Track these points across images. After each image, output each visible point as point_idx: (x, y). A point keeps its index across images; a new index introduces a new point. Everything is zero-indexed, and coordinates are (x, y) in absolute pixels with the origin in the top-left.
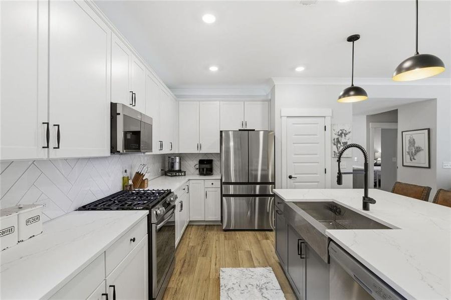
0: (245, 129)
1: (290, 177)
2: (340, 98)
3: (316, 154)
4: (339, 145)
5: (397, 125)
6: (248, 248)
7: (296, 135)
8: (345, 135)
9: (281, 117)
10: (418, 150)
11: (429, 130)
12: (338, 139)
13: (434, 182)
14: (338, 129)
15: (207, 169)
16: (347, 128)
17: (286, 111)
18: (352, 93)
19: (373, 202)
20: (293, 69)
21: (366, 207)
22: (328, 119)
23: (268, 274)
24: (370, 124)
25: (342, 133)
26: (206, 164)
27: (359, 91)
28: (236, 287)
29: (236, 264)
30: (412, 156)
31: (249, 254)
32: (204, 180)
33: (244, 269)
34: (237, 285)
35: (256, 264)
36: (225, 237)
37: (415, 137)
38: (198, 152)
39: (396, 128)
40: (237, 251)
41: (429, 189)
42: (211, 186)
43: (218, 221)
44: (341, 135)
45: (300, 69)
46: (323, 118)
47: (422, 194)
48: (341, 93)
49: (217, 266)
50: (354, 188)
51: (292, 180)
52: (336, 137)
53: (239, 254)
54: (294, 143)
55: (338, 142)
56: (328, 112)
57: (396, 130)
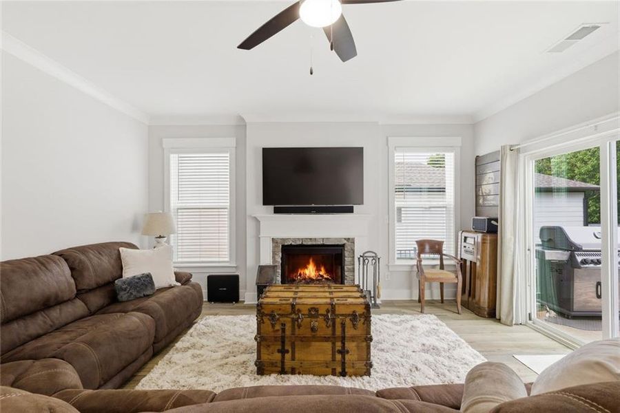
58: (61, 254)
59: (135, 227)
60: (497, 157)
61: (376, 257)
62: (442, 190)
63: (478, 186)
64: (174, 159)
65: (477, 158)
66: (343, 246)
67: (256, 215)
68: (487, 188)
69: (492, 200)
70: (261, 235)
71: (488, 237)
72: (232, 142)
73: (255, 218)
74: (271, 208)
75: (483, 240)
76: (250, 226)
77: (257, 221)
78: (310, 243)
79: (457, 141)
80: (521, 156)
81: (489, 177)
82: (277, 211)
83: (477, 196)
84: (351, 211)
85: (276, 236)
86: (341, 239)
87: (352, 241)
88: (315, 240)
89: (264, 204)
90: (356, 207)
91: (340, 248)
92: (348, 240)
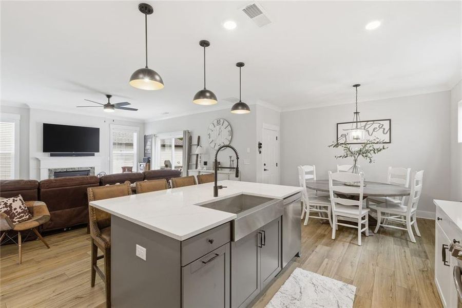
21: (216, 194)
60: (151, 137)
62: (131, 145)
63: (145, 146)
65: (145, 136)
66: (89, 171)
67: (38, 157)
68: (148, 147)
69: (149, 151)
70: (42, 167)
71: (148, 164)
73: (37, 159)
74: (48, 154)
75: (146, 166)
77: (38, 160)
78: (71, 170)
79: (138, 129)
80: (157, 138)
81: (149, 143)
82: (52, 155)
83: (145, 150)
84: (93, 155)
85: (51, 168)
86: (87, 168)
87: (94, 168)
88: (74, 168)
89: (44, 152)
90: (96, 153)
91: (87, 172)
92: (91, 168)
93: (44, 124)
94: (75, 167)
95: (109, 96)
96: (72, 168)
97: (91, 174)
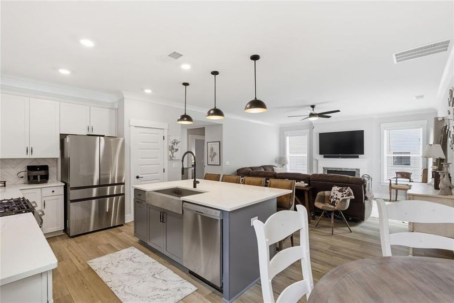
0: (91, 134)
1: (138, 177)
2: (178, 120)
3: (157, 158)
4: (173, 151)
5: (204, 138)
6: (106, 242)
7: (142, 142)
8: (177, 143)
9: (130, 126)
10: (215, 154)
11: (219, 142)
12: (172, 146)
13: (222, 171)
14: (172, 139)
15: (42, 177)
16: (178, 139)
17: (134, 122)
18: (185, 119)
19: (198, 182)
20: (142, 89)
21: (195, 186)
22: (166, 131)
23: (133, 250)
24: (190, 135)
25: (175, 142)
26: (40, 170)
27: (189, 119)
28: (109, 266)
29: (100, 254)
30: (212, 158)
31: (109, 245)
32: (41, 188)
33: (111, 255)
34: (110, 264)
35: (118, 249)
36: (76, 242)
37: (213, 146)
38: (28, 157)
39: (203, 139)
40: (96, 247)
41: (220, 175)
42: (51, 194)
43: (61, 231)
44: (174, 144)
45: (148, 91)
46: (162, 131)
47: (216, 178)
48: (179, 118)
49: (82, 262)
50: (182, 179)
51: (139, 180)
52: (171, 145)
53: (100, 248)
54: (140, 149)
55: (173, 148)
56: (165, 126)
57: (204, 141)
58: (262, 166)
59: (276, 161)
61: (369, 177)
64: (288, 138)
66: (355, 172)
67: (317, 159)
70: (319, 166)
72: (308, 131)
74: (323, 156)
76: (314, 162)
77: (317, 161)
78: (339, 170)
82: (325, 157)
84: (358, 157)
85: (324, 166)
86: (353, 169)
87: (358, 170)
88: (341, 169)
89: (320, 154)
90: (360, 156)
91: (353, 173)
92: (357, 169)
93: (320, 134)
94: (342, 167)
95: (313, 107)
96: (339, 169)
97: (357, 176)
